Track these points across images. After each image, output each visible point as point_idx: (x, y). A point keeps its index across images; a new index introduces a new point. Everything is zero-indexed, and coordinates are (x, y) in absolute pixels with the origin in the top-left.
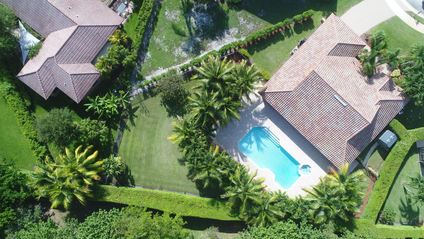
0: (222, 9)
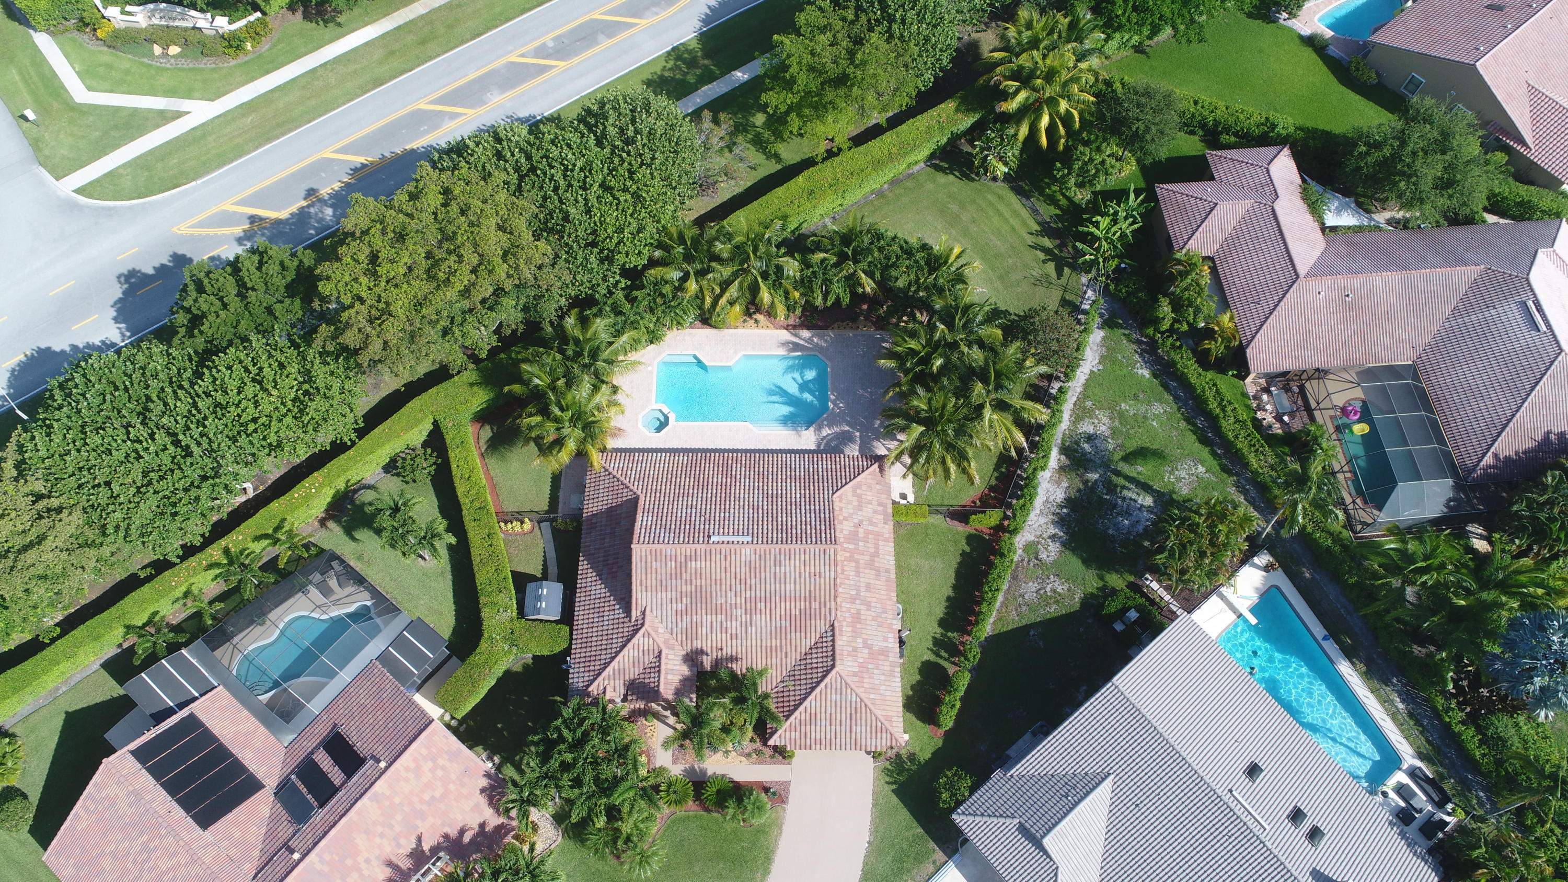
0: (1117, 571)
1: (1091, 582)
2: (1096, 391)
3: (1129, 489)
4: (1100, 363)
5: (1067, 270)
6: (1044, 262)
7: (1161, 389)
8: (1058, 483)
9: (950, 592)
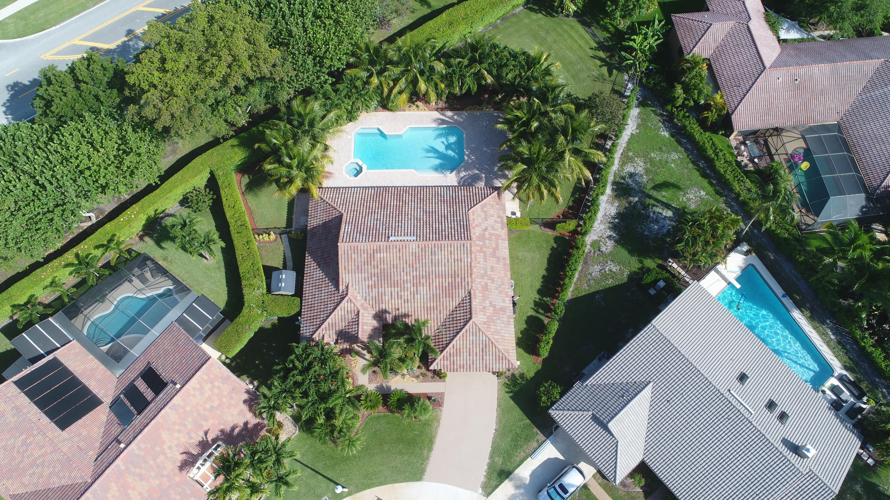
0: (651, 257)
1: (634, 264)
2: (635, 146)
3: (657, 206)
4: (637, 128)
5: (615, 72)
6: (600, 66)
7: (676, 144)
8: (612, 204)
9: (544, 273)
